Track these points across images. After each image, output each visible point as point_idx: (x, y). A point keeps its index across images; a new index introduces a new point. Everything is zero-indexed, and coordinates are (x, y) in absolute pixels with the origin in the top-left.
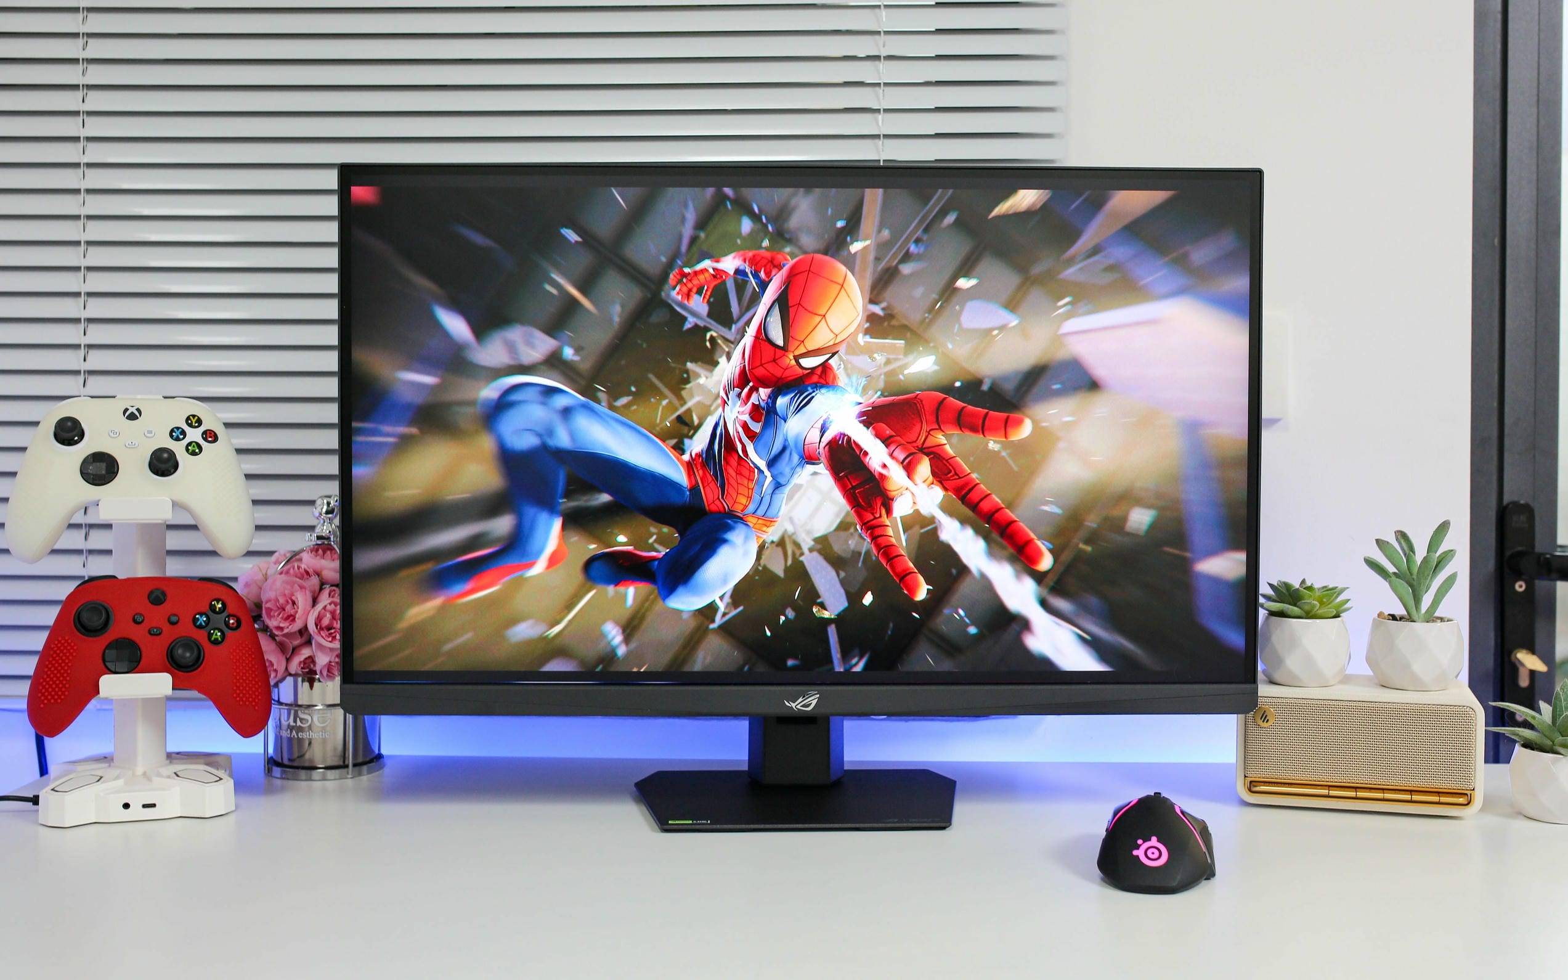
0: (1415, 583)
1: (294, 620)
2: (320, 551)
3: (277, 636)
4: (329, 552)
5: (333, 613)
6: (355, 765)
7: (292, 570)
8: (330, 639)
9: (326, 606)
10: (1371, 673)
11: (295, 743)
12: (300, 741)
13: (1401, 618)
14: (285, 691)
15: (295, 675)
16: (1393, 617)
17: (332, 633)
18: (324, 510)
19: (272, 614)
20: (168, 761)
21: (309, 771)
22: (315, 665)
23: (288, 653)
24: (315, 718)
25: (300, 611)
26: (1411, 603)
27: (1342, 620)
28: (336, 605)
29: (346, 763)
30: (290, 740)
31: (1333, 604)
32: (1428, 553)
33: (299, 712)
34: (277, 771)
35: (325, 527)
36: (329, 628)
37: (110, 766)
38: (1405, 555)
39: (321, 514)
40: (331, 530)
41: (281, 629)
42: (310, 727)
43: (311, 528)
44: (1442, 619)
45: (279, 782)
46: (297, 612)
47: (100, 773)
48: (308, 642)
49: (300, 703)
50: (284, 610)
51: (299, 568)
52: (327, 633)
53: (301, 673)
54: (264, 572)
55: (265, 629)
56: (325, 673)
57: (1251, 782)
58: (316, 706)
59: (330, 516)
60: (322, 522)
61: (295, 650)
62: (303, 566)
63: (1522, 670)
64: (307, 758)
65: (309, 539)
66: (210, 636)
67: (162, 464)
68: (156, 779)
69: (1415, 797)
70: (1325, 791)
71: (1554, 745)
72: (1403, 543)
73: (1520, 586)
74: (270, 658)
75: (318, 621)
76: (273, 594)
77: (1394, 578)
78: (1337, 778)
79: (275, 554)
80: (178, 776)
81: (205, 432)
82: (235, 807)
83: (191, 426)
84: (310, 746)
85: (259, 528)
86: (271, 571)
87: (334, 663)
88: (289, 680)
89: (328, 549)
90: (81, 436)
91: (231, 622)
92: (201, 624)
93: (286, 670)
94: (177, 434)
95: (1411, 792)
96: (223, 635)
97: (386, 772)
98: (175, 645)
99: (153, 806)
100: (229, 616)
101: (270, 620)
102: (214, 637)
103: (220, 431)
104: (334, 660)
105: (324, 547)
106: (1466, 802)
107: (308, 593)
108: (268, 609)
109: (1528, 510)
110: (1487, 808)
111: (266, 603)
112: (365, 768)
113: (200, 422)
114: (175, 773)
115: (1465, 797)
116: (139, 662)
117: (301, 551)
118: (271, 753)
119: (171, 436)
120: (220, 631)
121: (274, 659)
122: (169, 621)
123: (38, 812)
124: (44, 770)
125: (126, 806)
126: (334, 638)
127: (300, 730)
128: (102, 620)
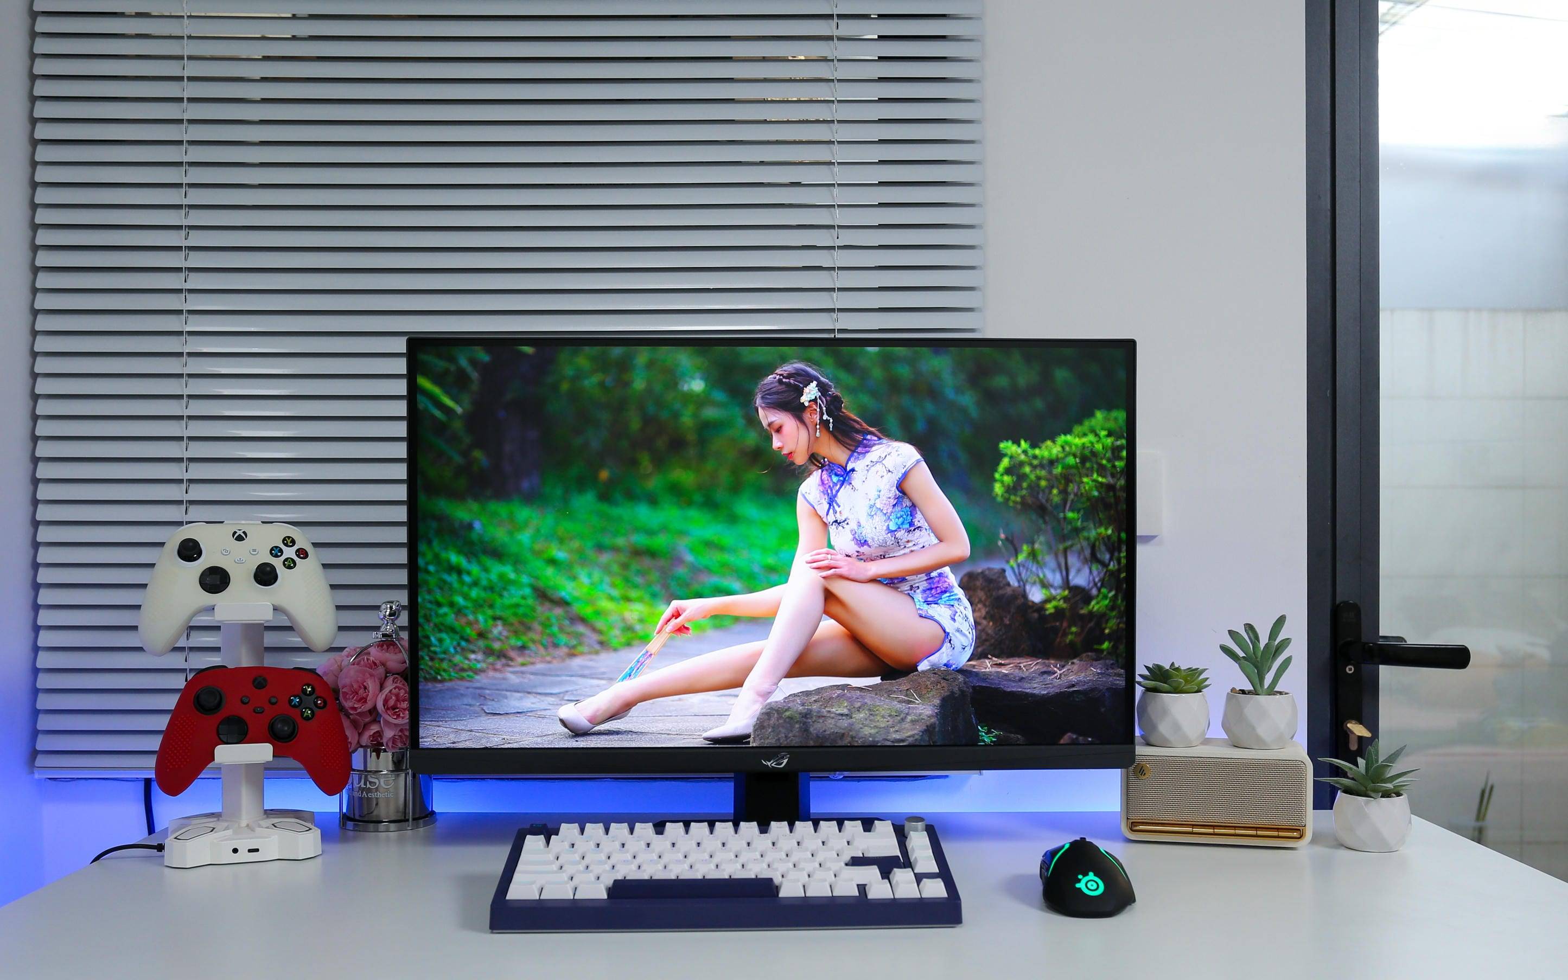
0: (1259, 665)
1: (365, 702)
2: (385, 646)
3: (351, 714)
4: (392, 647)
5: (397, 695)
6: (414, 819)
7: (362, 662)
8: (395, 717)
9: (391, 691)
10: (1227, 738)
11: (365, 802)
12: (369, 799)
13: (1250, 692)
14: (357, 760)
15: (365, 747)
16: (1243, 692)
17: (397, 712)
18: (388, 613)
19: (347, 697)
20: (265, 816)
21: (376, 824)
22: (382, 739)
23: (360, 729)
24: (382, 781)
25: (370, 694)
26: (1256, 680)
27: (1203, 694)
28: (400, 689)
29: (407, 818)
30: (361, 799)
31: (1195, 681)
32: (1269, 640)
33: (369, 776)
34: (350, 825)
35: (388, 627)
36: (394, 708)
37: (218, 820)
38: (1251, 642)
39: (385, 616)
40: (393, 629)
41: (355, 709)
42: (377, 789)
43: (377, 628)
44: (1281, 693)
45: (351, 833)
46: (368, 695)
47: (212, 825)
48: (376, 720)
49: (368, 769)
50: (357, 693)
51: (368, 659)
52: (392, 712)
53: (370, 745)
54: (339, 664)
55: (342, 708)
56: (390, 744)
57: (1132, 823)
58: (382, 771)
59: (392, 617)
60: (386, 622)
61: (366, 727)
62: (371, 658)
63: (1351, 736)
64: (375, 813)
65: (375, 637)
66: (302, 713)
67: (265, 576)
68: (258, 830)
69: (1260, 833)
70: (1190, 829)
71: (1367, 790)
72: (1250, 633)
73: (1350, 670)
74: (348, 733)
75: (386, 701)
76: (347, 681)
77: (1243, 661)
78: (1199, 819)
79: (346, 649)
80: (275, 827)
81: (298, 551)
82: (322, 852)
83: (286, 545)
84: (377, 804)
85: (341, 628)
86: (345, 663)
87: (400, 736)
88: (361, 750)
89: (391, 645)
90: (200, 553)
91: (319, 702)
92: (295, 703)
93: (358, 742)
94: (276, 552)
95: (1256, 829)
96: (313, 712)
97: (438, 824)
98: (276, 720)
99: (257, 850)
100: (317, 698)
101: (346, 701)
102: (306, 714)
103: (310, 549)
104: (400, 734)
105: (388, 642)
106: (1299, 836)
107: (377, 680)
108: (344, 693)
109: (1356, 608)
110: (1315, 840)
111: (343, 689)
112: (421, 821)
113: (293, 542)
114: (273, 824)
115: (1298, 832)
116: (246, 734)
117: (370, 646)
118: (344, 810)
119: (271, 554)
120: (310, 709)
121: (350, 733)
122: (270, 702)
123: (163, 856)
124: (151, 829)
125: (235, 851)
126: (398, 716)
127: (369, 790)
128: (216, 701)
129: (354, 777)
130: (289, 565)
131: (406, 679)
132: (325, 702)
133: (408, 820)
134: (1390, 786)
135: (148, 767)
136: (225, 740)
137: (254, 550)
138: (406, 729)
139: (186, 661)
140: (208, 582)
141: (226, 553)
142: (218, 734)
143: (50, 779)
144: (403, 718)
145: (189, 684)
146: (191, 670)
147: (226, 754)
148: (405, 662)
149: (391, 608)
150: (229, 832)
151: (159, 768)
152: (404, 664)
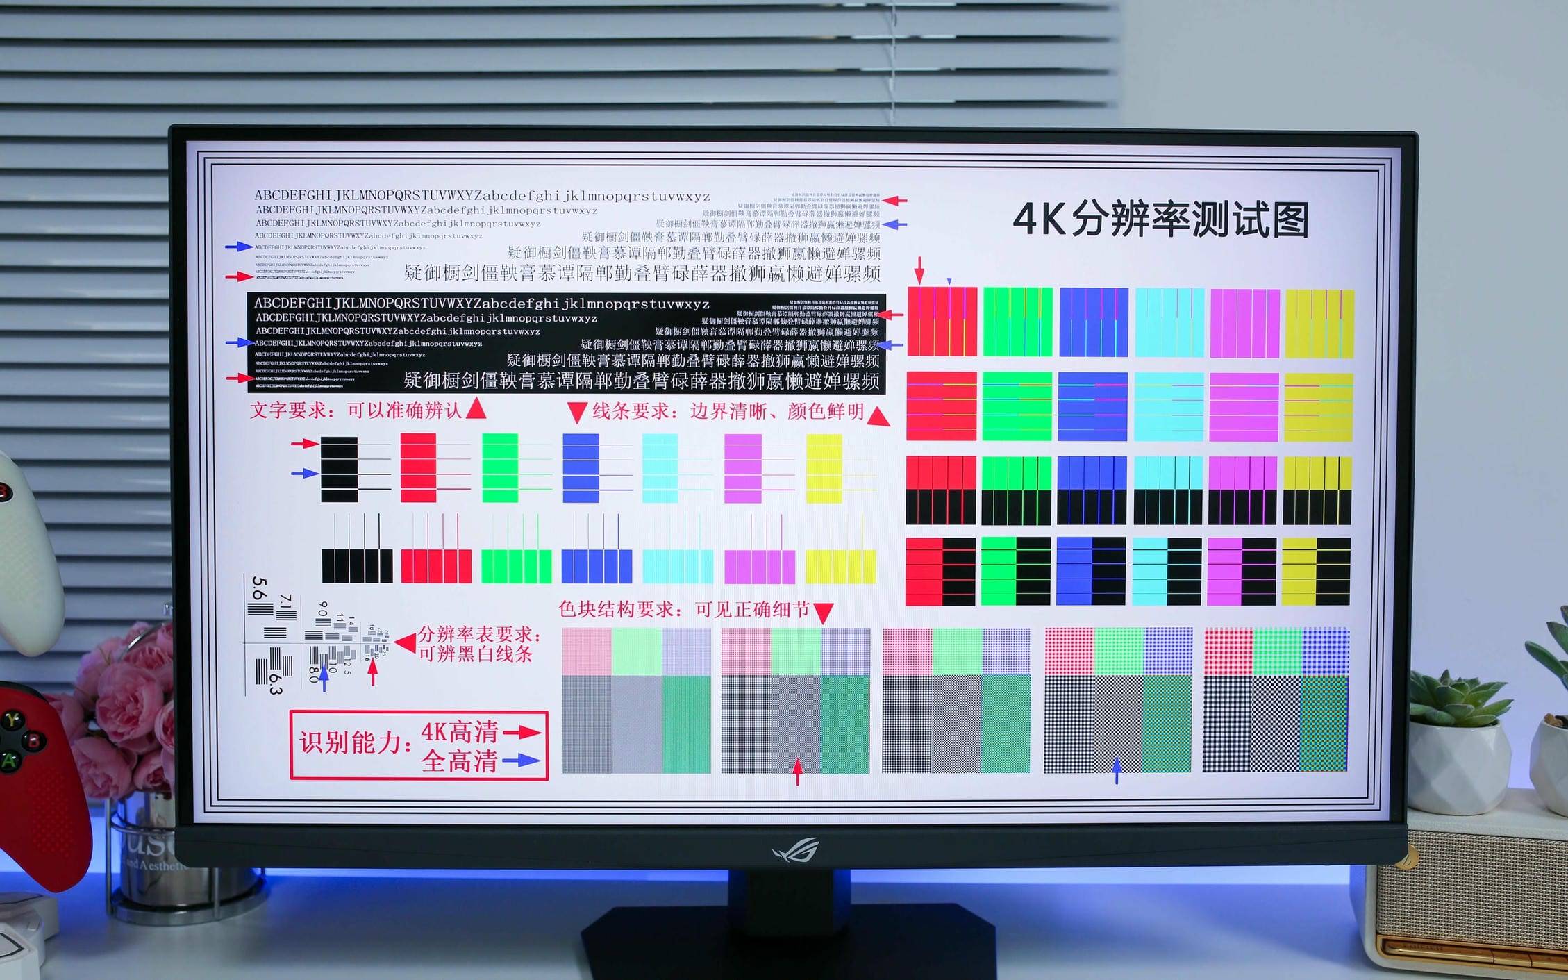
1: (136, 723)
3: (116, 742)
6: (222, 902)
7: (143, 655)
11: (146, 878)
15: (145, 790)
19: (108, 716)
21: (164, 913)
23: (132, 762)
24: (170, 845)
25: (145, 710)
29: (212, 900)
30: (140, 872)
33: (150, 838)
34: (123, 912)
41: (121, 734)
45: (125, 927)
46: (141, 713)
48: (155, 752)
50: (124, 710)
51: (148, 652)
53: (151, 786)
54: (111, 652)
61: (142, 759)
62: (153, 651)
64: (164, 895)
75: (170, 722)
76: (111, 689)
86: (116, 655)
91: (36, 737)
96: (19, 759)
100: (29, 733)
101: (106, 723)
102: (6, 762)
103: (15, 484)
107: (157, 688)
108: (100, 708)
111: (102, 701)
112: (240, 905)
120: (15, 753)
121: (114, 772)
127: (153, 860)
132: (43, 740)
133: (212, 906)
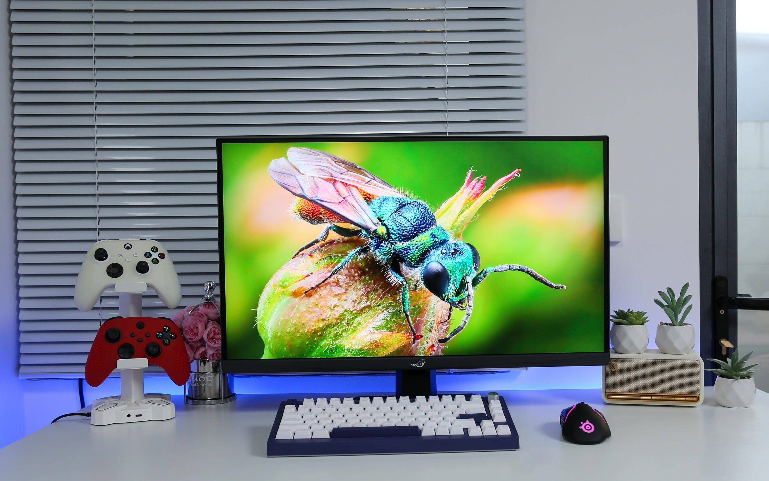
0: (675, 309)
1: (197, 335)
2: (207, 306)
3: (190, 342)
4: (211, 306)
5: (214, 332)
6: (224, 398)
7: (195, 314)
8: (213, 343)
9: (211, 329)
10: (658, 348)
11: (198, 389)
12: (200, 388)
13: (670, 324)
14: (193, 366)
15: (198, 360)
16: (666, 324)
17: (214, 340)
18: (208, 288)
19: (188, 333)
20: (145, 397)
21: (204, 401)
22: (206, 355)
23: (195, 350)
24: (207, 378)
25: (200, 331)
26: (673, 317)
27: (645, 326)
28: (216, 328)
29: (221, 397)
30: (196, 387)
31: (641, 319)
32: (680, 296)
33: (200, 375)
34: (190, 401)
35: (209, 295)
36: (213, 338)
37: (119, 399)
38: (671, 298)
39: (207, 289)
40: (212, 296)
41: (191, 339)
42: (204, 382)
43: (203, 296)
44: (686, 324)
45: (191, 406)
46: (199, 332)
47: (116, 402)
48: (203, 345)
49: (199, 371)
50: (193, 331)
51: (198, 313)
52: (212, 341)
53: (200, 358)
54: (183, 315)
55: (185, 339)
56: (211, 358)
57: (608, 394)
58: (207, 372)
59: (211, 290)
60: (207, 292)
61: (198, 349)
62: (200, 312)
63: (723, 347)
64: (203, 395)
65: (202, 300)
66: (164, 342)
67: (142, 268)
68: (141, 404)
69: (676, 399)
70: (639, 397)
71: (732, 375)
72: (670, 292)
73: (722, 312)
74: (188, 352)
75: (208, 335)
76: (188, 324)
77: (666, 307)
78: (643, 392)
79: (186, 308)
80: (150, 403)
81: (159, 254)
82: (176, 415)
83: (153, 251)
84: (204, 390)
85: (184, 296)
86: (186, 315)
87: (216, 353)
88: (195, 361)
89: (211, 304)
90: (106, 256)
91: (172, 336)
92: (159, 336)
93: (194, 357)
94: (148, 255)
95: (674, 396)
96: (169, 341)
97: (237, 400)
98: (149, 346)
99: (141, 415)
100: (172, 333)
101: (187, 335)
102: (165, 342)
103: (166, 253)
104: (216, 352)
105: (209, 303)
106: (697, 400)
107: (203, 323)
108: (185, 330)
109: (725, 279)
110: (705, 402)
111: (185, 328)
112: (228, 399)
113: (157, 250)
114: (149, 401)
115: (696, 398)
116: (134, 353)
117: (199, 306)
118: (187, 394)
119: (145, 256)
120: (168, 340)
121: (190, 353)
122: (146, 336)
123: (90, 419)
124: (83, 405)
125: (129, 416)
126: (215, 343)
127: (200, 383)
128: (117, 336)
129: (192, 376)
130: (155, 262)
131: (219, 323)
132: (176, 336)
133: (221, 398)
134: (744, 373)
135: (81, 372)
136: (123, 357)
137: (136, 254)
138: (220, 350)
139: (100, 315)
140: (111, 272)
141: (121, 256)
142: (118, 353)
143: (28, 379)
144: (218, 343)
145: (102, 327)
146: (103, 320)
147: (123, 364)
148: (218, 314)
149: (210, 285)
150: (125, 406)
151: (87, 373)
152: (218, 315)
